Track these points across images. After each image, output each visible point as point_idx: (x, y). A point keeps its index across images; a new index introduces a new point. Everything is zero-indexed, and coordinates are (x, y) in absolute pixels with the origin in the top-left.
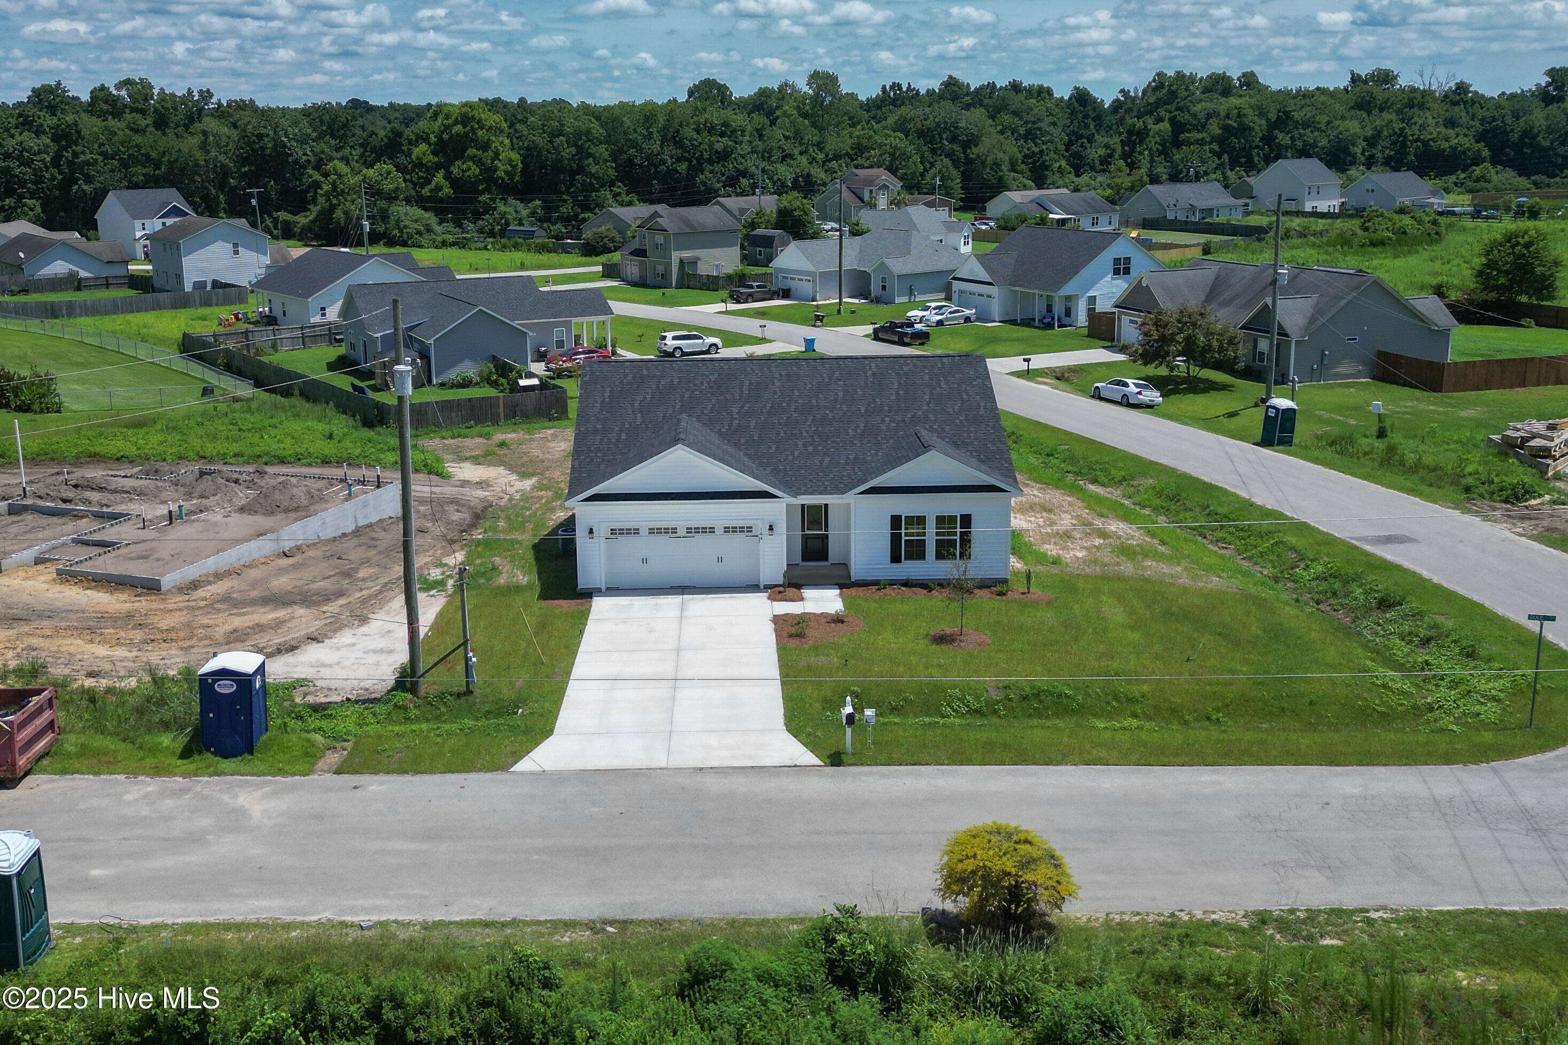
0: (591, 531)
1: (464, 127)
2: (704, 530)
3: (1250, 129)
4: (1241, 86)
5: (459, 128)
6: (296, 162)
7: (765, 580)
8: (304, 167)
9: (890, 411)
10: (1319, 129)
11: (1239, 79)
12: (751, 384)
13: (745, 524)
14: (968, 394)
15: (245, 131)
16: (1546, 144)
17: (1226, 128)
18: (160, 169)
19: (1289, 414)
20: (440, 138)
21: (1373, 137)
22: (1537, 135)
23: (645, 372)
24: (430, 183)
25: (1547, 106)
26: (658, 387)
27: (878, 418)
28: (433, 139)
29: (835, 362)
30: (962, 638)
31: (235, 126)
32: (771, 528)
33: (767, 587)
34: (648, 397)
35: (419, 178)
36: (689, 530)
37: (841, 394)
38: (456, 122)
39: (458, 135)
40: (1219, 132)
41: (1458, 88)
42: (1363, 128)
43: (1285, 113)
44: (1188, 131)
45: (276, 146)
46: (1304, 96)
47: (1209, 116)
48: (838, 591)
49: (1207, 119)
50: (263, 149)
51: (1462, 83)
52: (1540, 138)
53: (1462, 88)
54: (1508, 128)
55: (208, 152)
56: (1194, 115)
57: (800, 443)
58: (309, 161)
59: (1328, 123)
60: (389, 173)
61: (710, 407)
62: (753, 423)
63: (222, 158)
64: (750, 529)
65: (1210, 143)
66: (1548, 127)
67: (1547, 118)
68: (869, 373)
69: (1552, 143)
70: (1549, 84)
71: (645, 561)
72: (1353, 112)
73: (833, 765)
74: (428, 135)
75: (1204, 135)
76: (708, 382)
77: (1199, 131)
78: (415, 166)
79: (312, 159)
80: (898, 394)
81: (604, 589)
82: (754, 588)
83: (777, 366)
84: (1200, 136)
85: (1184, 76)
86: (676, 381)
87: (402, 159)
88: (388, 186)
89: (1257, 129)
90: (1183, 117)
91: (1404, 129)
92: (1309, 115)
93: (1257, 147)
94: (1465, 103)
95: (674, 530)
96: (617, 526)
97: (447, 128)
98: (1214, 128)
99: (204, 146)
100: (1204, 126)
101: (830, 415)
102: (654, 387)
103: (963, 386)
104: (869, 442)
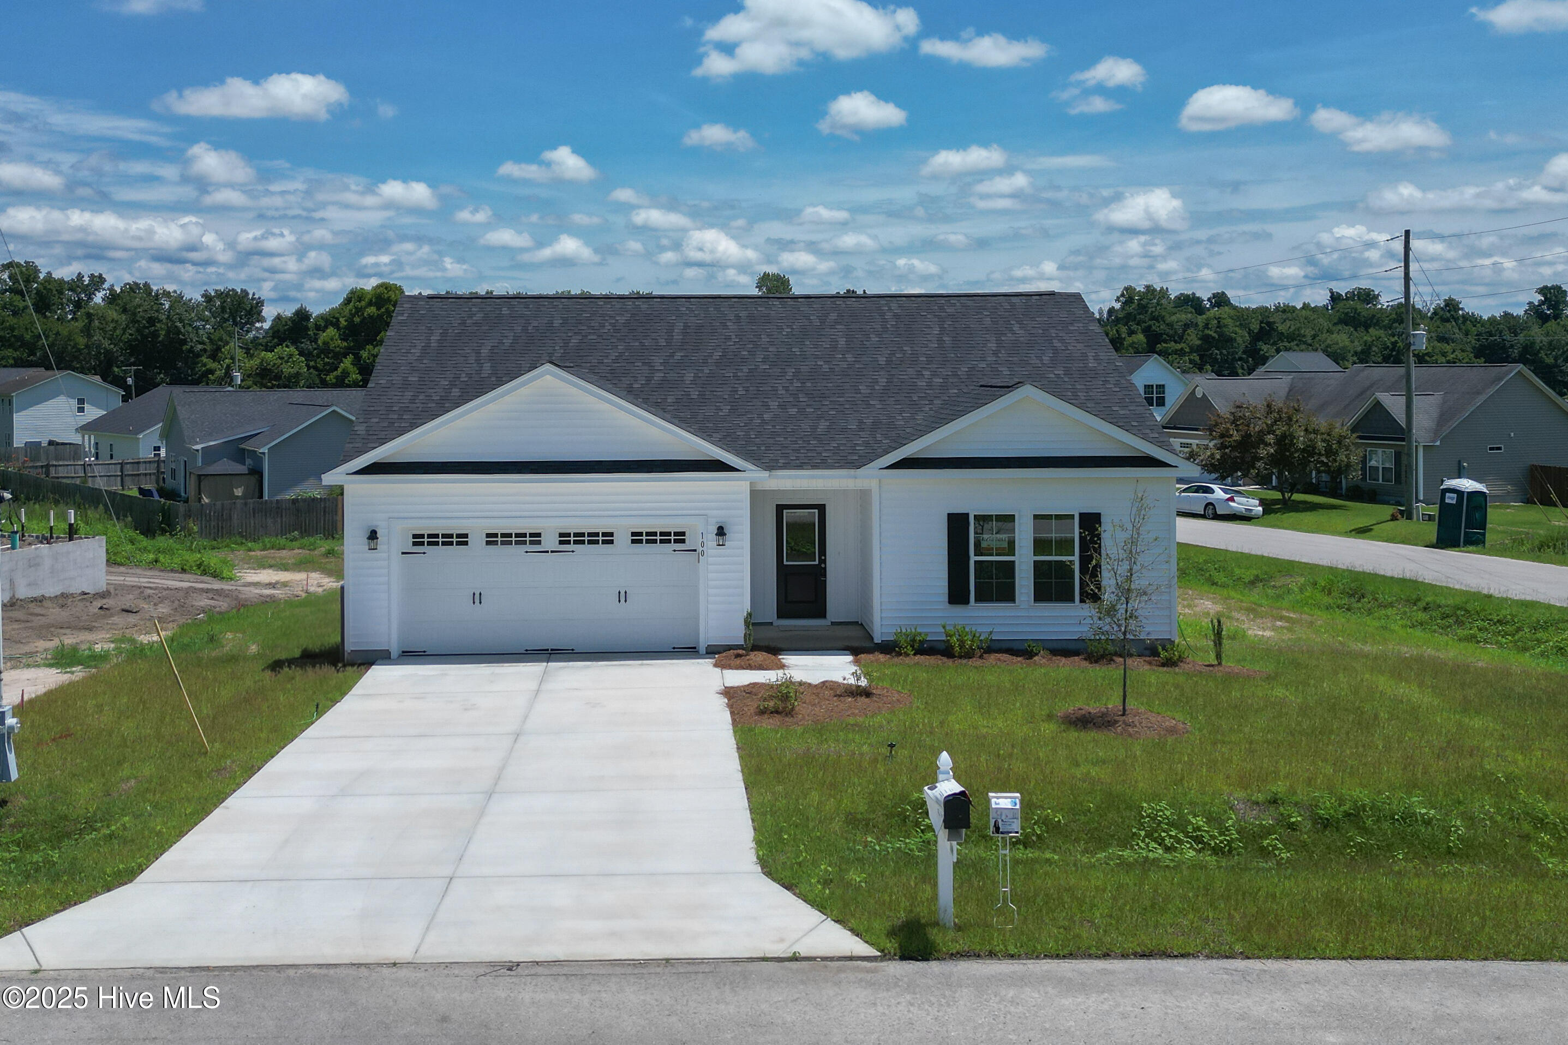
0: (373, 535)
1: (378, 309)
2: (592, 538)
3: (1231, 340)
4: (1213, 306)
5: (372, 310)
6: (191, 350)
7: (710, 633)
8: (198, 355)
9: (929, 362)
10: (1305, 343)
11: (1209, 300)
12: (686, 326)
13: (672, 526)
14: (1062, 340)
15: (134, 314)
16: (1550, 360)
17: (1205, 339)
18: (34, 354)
19: (1476, 501)
20: (350, 321)
21: (1363, 352)
22: (1539, 352)
23: (505, 311)
24: (336, 369)
25: (1543, 323)
26: (525, 329)
27: (911, 371)
28: (343, 322)
29: (829, 301)
30: (1130, 719)
31: (125, 310)
32: (721, 532)
33: (712, 651)
34: (507, 342)
35: (325, 364)
36: (564, 538)
37: (842, 342)
38: (370, 304)
39: (370, 317)
40: (1199, 342)
41: (1447, 305)
42: (1352, 342)
43: (1269, 324)
44: (1165, 342)
45: (168, 332)
46: (1284, 311)
47: (1186, 326)
48: (850, 658)
49: (1184, 331)
50: (155, 335)
51: (1451, 300)
52: (1542, 354)
53: (1451, 305)
54: (1508, 344)
55: (89, 336)
56: (1170, 325)
57: (774, 404)
58: (205, 350)
59: (1314, 337)
60: (291, 356)
61: (614, 355)
62: (689, 376)
63: (106, 344)
64: (680, 537)
65: (1191, 352)
66: (1550, 343)
67: (1547, 334)
68: (889, 315)
69: (1556, 359)
70: (1542, 303)
71: (477, 598)
72: (1340, 327)
73: (906, 956)
74: (338, 319)
75: (1183, 345)
76: (613, 325)
77: (1176, 342)
78: (322, 351)
79: (208, 347)
80: (940, 341)
81: (394, 654)
82: (689, 651)
83: (731, 307)
84: (1178, 346)
85: (1155, 290)
86: (557, 323)
87: (307, 345)
88: (287, 370)
89: (1239, 340)
90: (1157, 327)
91: (1396, 342)
92: (1293, 328)
93: (1240, 359)
94: (1456, 319)
95: (536, 537)
96: (426, 527)
97: (359, 310)
98: (1193, 338)
99: (87, 331)
100: (1181, 338)
101: (826, 368)
102: (518, 329)
103: (1053, 332)
104: (897, 402)
